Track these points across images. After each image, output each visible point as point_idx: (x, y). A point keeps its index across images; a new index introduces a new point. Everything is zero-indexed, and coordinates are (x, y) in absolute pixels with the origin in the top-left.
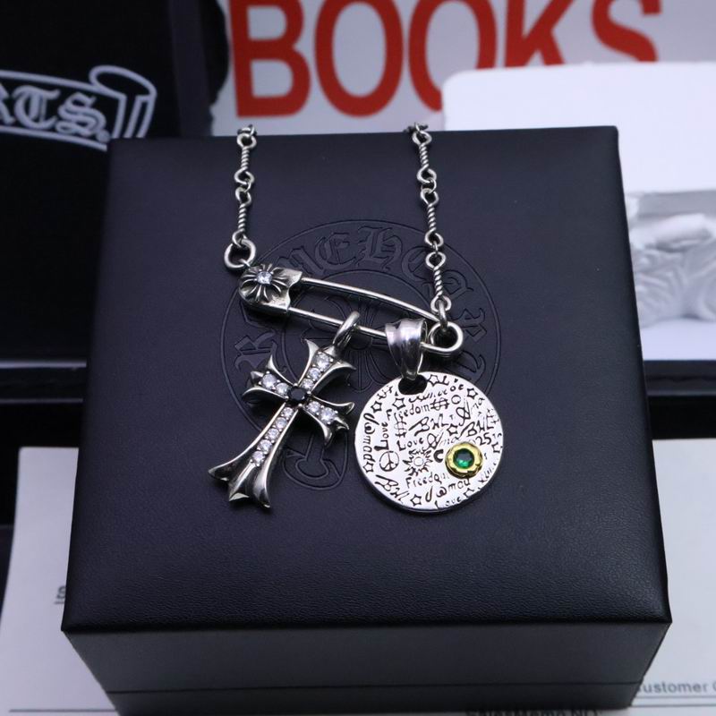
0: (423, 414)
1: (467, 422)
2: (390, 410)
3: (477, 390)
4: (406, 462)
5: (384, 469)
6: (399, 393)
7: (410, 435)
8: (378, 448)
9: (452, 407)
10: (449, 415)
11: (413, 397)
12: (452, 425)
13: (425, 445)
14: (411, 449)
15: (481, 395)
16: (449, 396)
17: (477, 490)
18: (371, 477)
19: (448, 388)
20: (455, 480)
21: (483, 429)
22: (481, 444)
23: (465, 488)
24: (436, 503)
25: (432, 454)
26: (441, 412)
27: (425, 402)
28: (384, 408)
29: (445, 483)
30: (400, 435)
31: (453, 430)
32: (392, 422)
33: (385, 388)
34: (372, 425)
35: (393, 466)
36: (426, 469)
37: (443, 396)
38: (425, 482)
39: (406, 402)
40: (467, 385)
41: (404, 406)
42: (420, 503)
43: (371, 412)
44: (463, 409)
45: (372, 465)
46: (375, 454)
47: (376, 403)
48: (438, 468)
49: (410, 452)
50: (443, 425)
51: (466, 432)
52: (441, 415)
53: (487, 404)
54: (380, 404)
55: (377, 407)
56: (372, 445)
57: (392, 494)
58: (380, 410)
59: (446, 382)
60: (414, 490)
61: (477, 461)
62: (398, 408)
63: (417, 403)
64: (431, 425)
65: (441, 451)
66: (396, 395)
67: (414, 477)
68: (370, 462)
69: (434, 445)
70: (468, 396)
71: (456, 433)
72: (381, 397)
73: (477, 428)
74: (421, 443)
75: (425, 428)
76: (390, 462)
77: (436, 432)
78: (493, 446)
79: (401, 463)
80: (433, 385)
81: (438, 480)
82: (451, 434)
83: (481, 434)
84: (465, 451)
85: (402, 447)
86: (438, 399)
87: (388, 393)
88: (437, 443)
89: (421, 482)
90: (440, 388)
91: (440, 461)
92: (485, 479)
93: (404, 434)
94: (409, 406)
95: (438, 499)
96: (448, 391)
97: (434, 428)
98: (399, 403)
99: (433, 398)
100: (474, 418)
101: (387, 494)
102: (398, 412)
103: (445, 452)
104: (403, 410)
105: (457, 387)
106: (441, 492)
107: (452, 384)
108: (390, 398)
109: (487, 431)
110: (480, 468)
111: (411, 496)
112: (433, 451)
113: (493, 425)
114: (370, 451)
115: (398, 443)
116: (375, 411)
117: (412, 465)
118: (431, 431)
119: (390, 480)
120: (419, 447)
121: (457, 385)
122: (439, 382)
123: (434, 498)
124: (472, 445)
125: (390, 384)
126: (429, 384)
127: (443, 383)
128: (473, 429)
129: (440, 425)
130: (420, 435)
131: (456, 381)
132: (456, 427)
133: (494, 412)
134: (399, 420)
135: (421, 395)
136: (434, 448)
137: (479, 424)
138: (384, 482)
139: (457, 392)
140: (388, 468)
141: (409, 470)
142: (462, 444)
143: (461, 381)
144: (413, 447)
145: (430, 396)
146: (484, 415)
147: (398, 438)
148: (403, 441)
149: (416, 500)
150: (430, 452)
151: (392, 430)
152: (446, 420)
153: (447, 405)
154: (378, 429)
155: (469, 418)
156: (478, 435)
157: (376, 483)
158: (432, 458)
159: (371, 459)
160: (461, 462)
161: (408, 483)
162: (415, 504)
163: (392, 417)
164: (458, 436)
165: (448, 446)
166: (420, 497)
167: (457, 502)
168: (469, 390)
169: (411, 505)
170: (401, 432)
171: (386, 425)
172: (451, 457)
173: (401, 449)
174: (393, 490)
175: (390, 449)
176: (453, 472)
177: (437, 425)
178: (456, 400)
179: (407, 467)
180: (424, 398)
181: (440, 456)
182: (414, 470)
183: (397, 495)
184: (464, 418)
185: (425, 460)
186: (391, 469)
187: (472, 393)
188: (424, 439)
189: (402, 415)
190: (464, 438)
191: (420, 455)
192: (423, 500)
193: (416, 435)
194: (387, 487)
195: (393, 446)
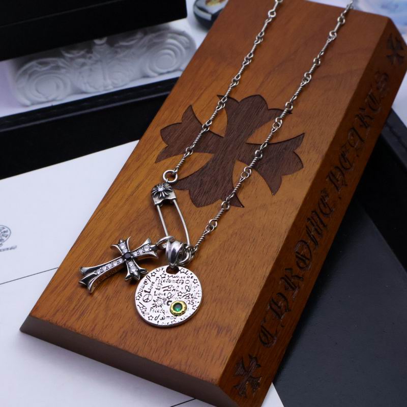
0: (171, 283)
1: (188, 293)
2: (158, 278)
3: (198, 281)
4: (154, 301)
5: (144, 301)
6: (165, 271)
7: (161, 291)
8: (145, 291)
9: (184, 284)
10: (182, 288)
11: (170, 275)
12: (180, 292)
13: (166, 297)
14: (159, 296)
15: (199, 283)
16: (185, 280)
17: (177, 322)
18: (137, 302)
19: (186, 276)
20: (172, 315)
21: (193, 298)
22: (189, 304)
23: (174, 319)
24: (158, 322)
25: (166, 301)
26: (178, 285)
27: (174, 279)
28: (156, 276)
30: (157, 289)
31: (180, 294)
32: (156, 283)
33: (161, 268)
34: (148, 281)
35: (148, 301)
36: (161, 307)
37: (183, 278)
38: (158, 312)
39: (166, 276)
40: (195, 277)
41: (165, 277)
43: (150, 276)
44: (189, 287)
45: (140, 297)
46: (144, 294)
47: (154, 272)
48: (166, 308)
49: (158, 298)
50: (177, 291)
51: (185, 296)
52: (178, 286)
53: (199, 288)
54: (156, 274)
55: (153, 274)
56: (144, 289)
57: (142, 312)
58: (154, 276)
59: (187, 273)
60: (152, 313)
61: (183, 309)
63: (171, 279)
64: (172, 289)
65: (171, 301)
67: (154, 308)
69: (169, 298)
70: (193, 282)
71: (181, 296)
72: (157, 271)
73: (190, 297)
74: (165, 295)
75: (169, 289)
76: (148, 299)
77: (173, 293)
78: (193, 306)
79: (152, 301)
80: (181, 273)
81: (164, 313)
82: (178, 295)
83: (191, 300)
84: (180, 304)
86: (180, 279)
87: (161, 270)
88: (171, 297)
90: (183, 275)
91: (168, 305)
92: (183, 319)
93: (159, 289)
94: (167, 278)
95: (160, 321)
96: (186, 278)
97: (173, 291)
98: (163, 276)
100: (191, 293)
101: (140, 311)
102: (161, 279)
104: (164, 279)
106: (163, 318)
107: (189, 275)
108: (161, 272)
111: (149, 316)
112: (168, 300)
113: (198, 297)
114: (142, 292)
115: (155, 292)
116: (152, 276)
117: (156, 303)
118: (171, 292)
119: (144, 306)
120: (162, 297)
121: (191, 276)
122: (183, 272)
123: (159, 320)
124: (184, 303)
125: (163, 267)
126: (180, 272)
127: (185, 273)
128: (188, 296)
130: (166, 292)
131: (191, 274)
132: (182, 293)
133: (201, 292)
134: (160, 283)
135: (174, 275)
137: (192, 295)
138: (141, 306)
139: (190, 279)
142: (180, 301)
143: (193, 275)
144: (161, 296)
145: (177, 277)
146: (196, 292)
147: (156, 290)
148: (158, 292)
149: (151, 318)
151: (155, 286)
152: (180, 289)
153: (182, 283)
154: (150, 283)
155: (189, 291)
156: (189, 299)
157: (138, 305)
158: (166, 303)
159: (141, 295)
161: (151, 310)
162: (149, 319)
163: (158, 281)
165: (174, 301)
166: (153, 317)
167: (167, 324)
170: (159, 288)
171: (154, 283)
172: (173, 305)
173: (155, 295)
174: (143, 310)
175: (150, 294)
177: (175, 290)
178: (188, 282)
179: (154, 303)
180: (175, 277)
181: (170, 303)
182: (156, 305)
183: (144, 313)
184: (187, 290)
185: (163, 303)
186: (147, 302)
187: (195, 281)
188: (166, 294)
189: (162, 281)
190: (183, 299)
191: (161, 300)
192: (153, 319)
193: (164, 291)
194: (141, 308)
195: (152, 293)
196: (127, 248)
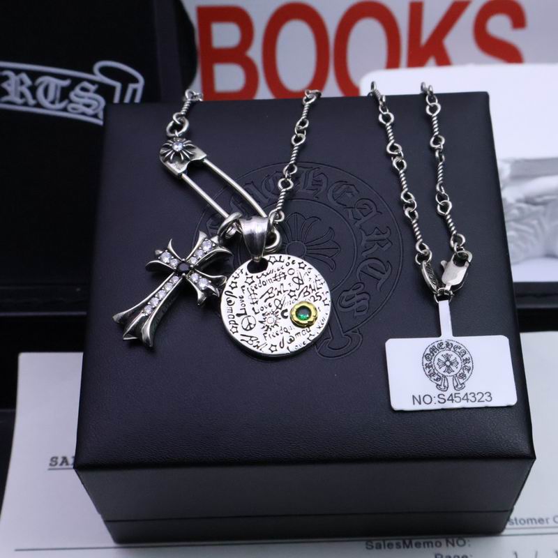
0: (269, 285)
1: (302, 287)
2: (244, 286)
3: (305, 263)
4: (261, 322)
5: (246, 329)
6: (248, 273)
7: (261, 303)
8: (239, 315)
9: (289, 278)
10: (288, 284)
11: (259, 274)
12: (291, 291)
13: (274, 308)
14: (263, 312)
15: (309, 265)
16: (286, 270)
17: (317, 335)
18: (237, 337)
19: (284, 264)
20: (300, 330)
21: (314, 290)
22: (315, 301)
23: (308, 334)
24: (288, 348)
25: (279, 314)
26: (281, 282)
27: (268, 277)
28: (239, 285)
29: (293, 333)
30: (253, 303)
31: (292, 294)
32: (246, 295)
33: (238, 271)
34: (232, 298)
35: (252, 326)
36: (277, 325)
37: (281, 270)
38: (277, 334)
39: (254, 279)
40: (298, 260)
41: (253, 282)
42: (276, 350)
43: (230, 289)
44: (298, 278)
45: (236, 328)
46: (238, 320)
47: (232, 282)
48: (286, 323)
49: (263, 315)
50: (284, 291)
51: (302, 294)
52: (282, 284)
53: (314, 272)
54: (236, 283)
55: (233, 285)
56: (234, 313)
57: (254, 347)
58: (236, 287)
59: (282, 260)
60: (270, 341)
61: (313, 313)
62: (250, 284)
63: (263, 279)
64: (276, 292)
65: (286, 310)
66: (247, 274)
67: (269, 332)
68: (235, 326)
69: (280, 307)
70: (300, 268)
71: (295, 295)
72: (236, 278)
73: (310, 290)
74: (270, 306)
75: (271, 295)
76: (250, 324)
77: (280, 297)
78: (324, 301)
79: (258, 324)
80: (273, 263)
81: (287, 332)
82: (291, 297)
83: (313, 294)
84: (303, 307)
85: (257, 311)
86: (278, 273)
87: (240, 274)
88: (282, 305)
89: (275, 335)
90: (278, 265)
91: (286, 317)
92: (321, 326)
93: (257, 302)
94: (257, 281)
95: (289, 346)
96: (285, 266)
97: (278, 295)
98: (249, 281)
99: (274, 273)
100: (307, 283)
101: (251, 347)
102: (249, 287)
103: (289, 311)
104: (253, 285)
105: (291, 263)
106: (290, 340)
107: (287, 261)
108: (243, 277)
109: (317, 291)
110: (316, 319)
111: (269, 346)
112: (280, 311)
113: (321, 286)
114: (234, 318)
115: (253, 309)
116: (233, 288)
117: (266, 323)
118: (276, 297)
119: (251, 337)
120: (269, 310)
121: (290, 261)
122: (277, 261)
123: (286, 345)
124: (308, 303)
125: (241, 268)
126: (269, 263)
127: (280, 261)
128: (307, 291)
129: (282, 292)
130: (269, 301)
131: (289, 258)
132: (294, 291)
133: (320, 277)
134: (252, 292)
135: (265, 272)
136: (281, 309)
137: (310, 287)
138: (247, 339)
139: (291, 266)
140: (248, 328)
141: (264, 327)
142: (300, 303)
143: (293, 258)
144: (265, 310)
145: (272, 272)
146: (313, 280)
147: (253, 306)
148: (257, 307)
149: (273, 348)
150: (278, 312)
151: (247, 301)
152: (286, 287)
153: (285, 277)
154: (237, 301)
155: (303, 284)
156: (311, 295)
157: (242, 340)
158: (280, 316)
159: (235, 324)
160: (302, 316)
161: (265, 337)
162: (272, 351)
163: (246, 291)
164: (296, 297)
165: (291, 306)
166: (276, 346)
167: (303, 346)
168: (299, 264)
169: (269, 352)
170: (255, 301)
171: (243, 297)
172: (294, 313)
173: (256, 313)
174: (255, 343)
175: (248, 315)
176: (297, 324)
177: (280, 292)
178: (291, 272)
179: (262, 325)
180: (268, 274)
181: (285, 314)
182: (268, 327)
183: (258, 347)
184: (299, 284)
185: (275, 319)
186: (251, 329)
187: (302, 265)
188: (272, 304)
189: (254, 288)
190: (301, 298)
191: (271, 315)
192: (278, 348)
193: (265, 301)
194: (250, 342)
195: (250, 312)
196: (175, 257)
